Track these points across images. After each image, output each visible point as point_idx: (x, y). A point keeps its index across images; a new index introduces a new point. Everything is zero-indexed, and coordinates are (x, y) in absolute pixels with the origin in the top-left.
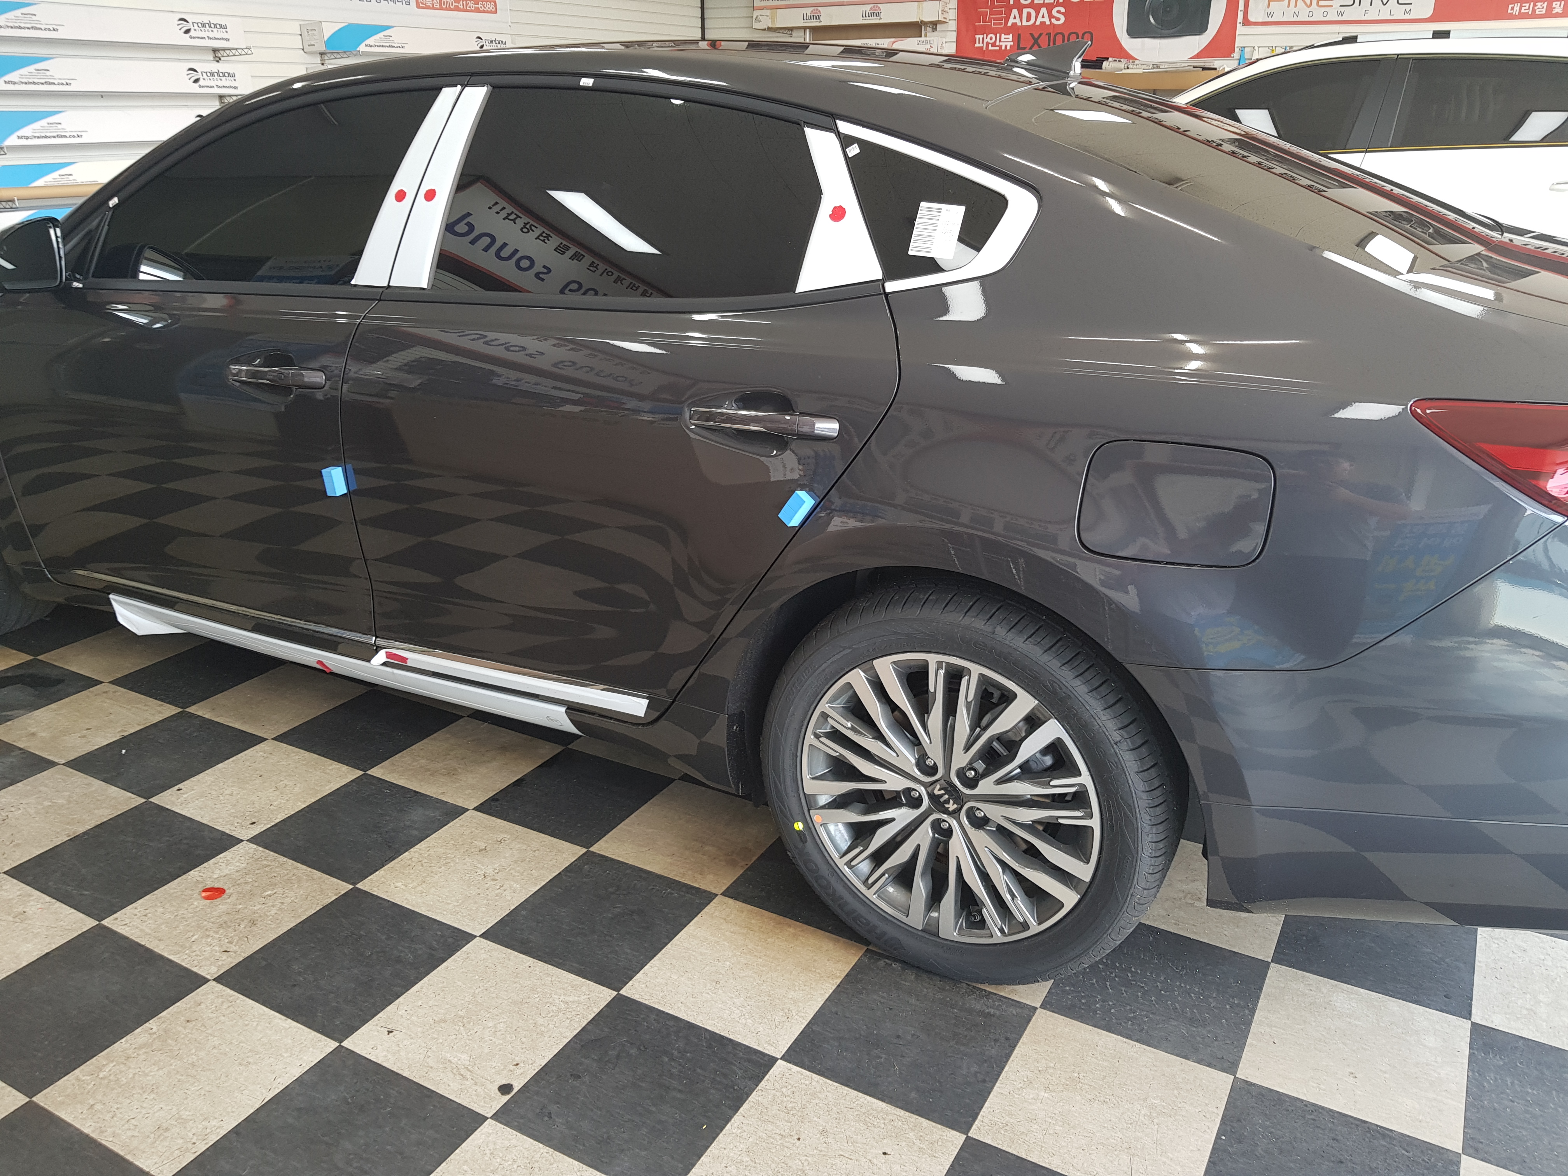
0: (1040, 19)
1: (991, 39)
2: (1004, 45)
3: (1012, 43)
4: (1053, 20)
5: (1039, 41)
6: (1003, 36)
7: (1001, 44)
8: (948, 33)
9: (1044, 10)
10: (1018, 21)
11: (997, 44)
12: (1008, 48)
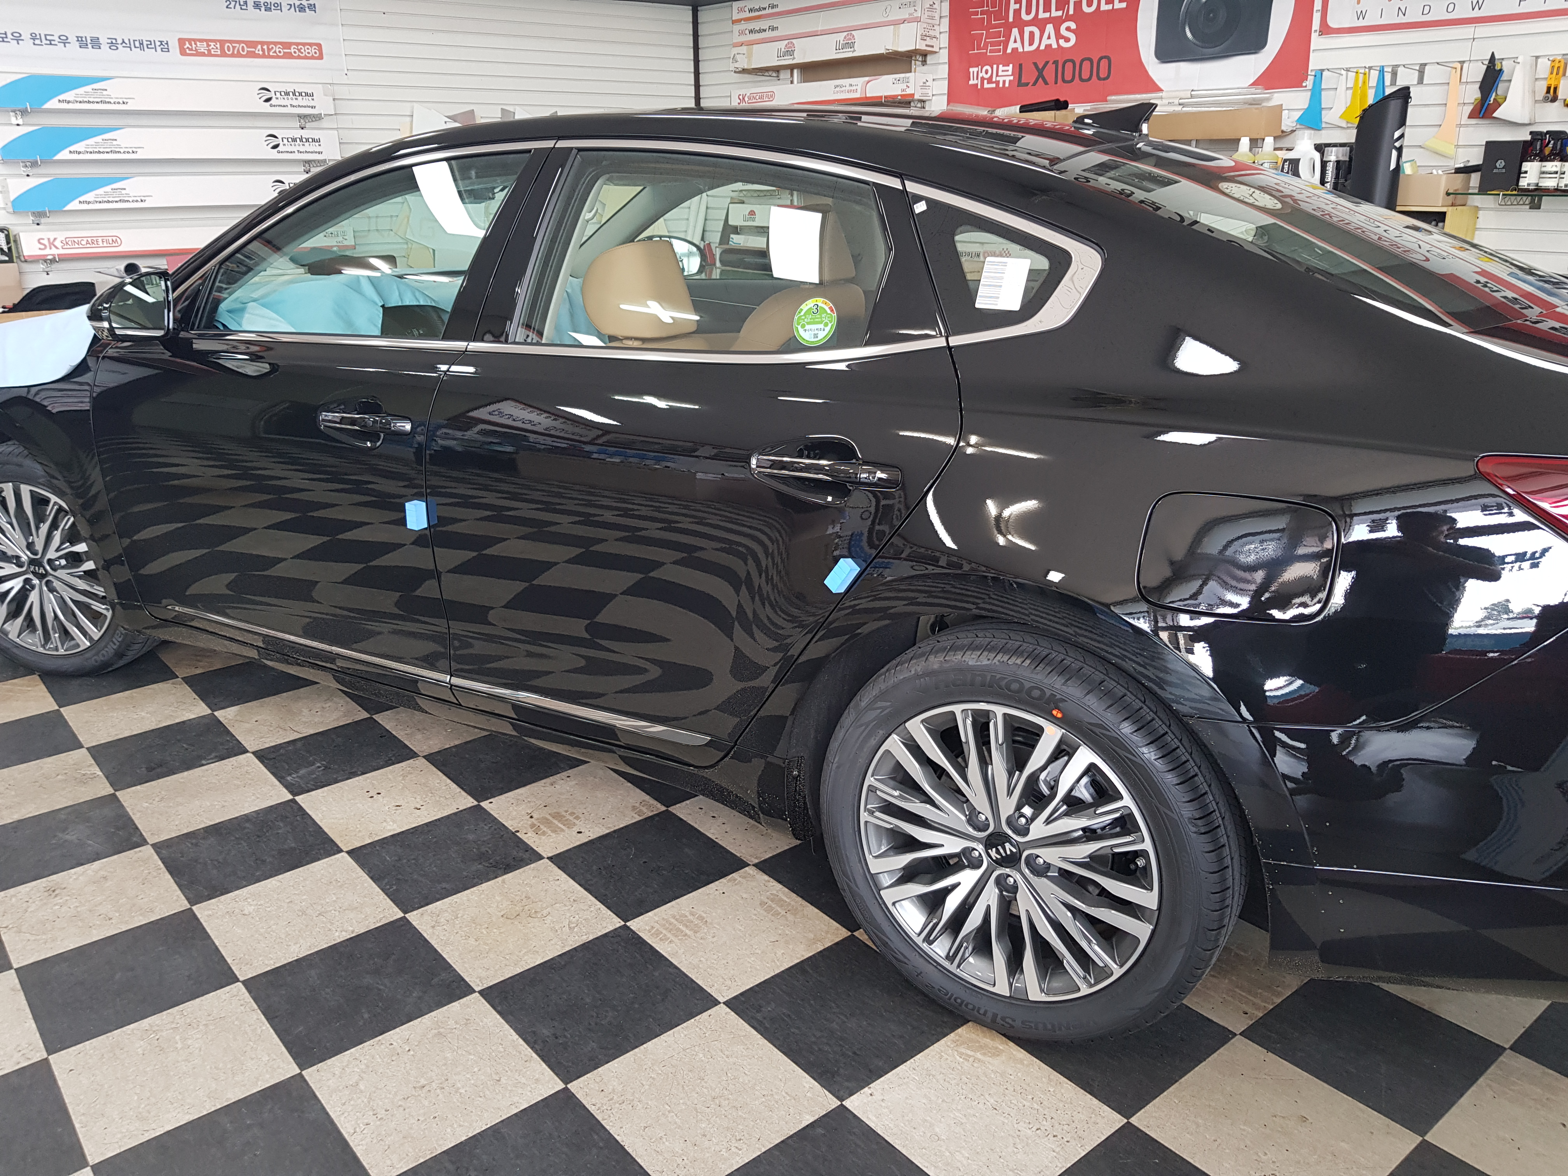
0: (1045, 42)
1: (987, 72)
2: (1001, 79)
3: (1012, 78)
4: (1061, 42)
5: (1044, 73)
6: (1001, 66)
7: (998, 79)
8: (941, 66)
9: (1050, 28)
10: (1018, 45)
11: (994, 80)
12: (1007, 85)
